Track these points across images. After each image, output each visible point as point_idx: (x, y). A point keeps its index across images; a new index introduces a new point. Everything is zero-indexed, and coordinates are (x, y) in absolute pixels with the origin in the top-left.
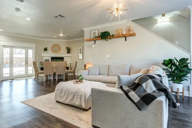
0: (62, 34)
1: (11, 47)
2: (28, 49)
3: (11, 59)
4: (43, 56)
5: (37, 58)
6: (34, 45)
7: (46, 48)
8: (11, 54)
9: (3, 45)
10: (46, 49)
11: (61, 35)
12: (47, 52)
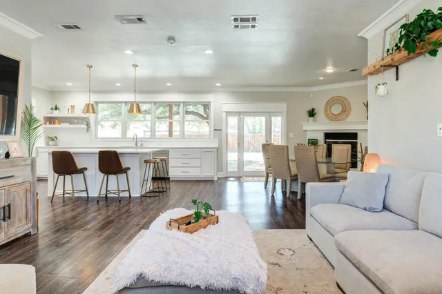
0: (331, 67)
1: (239, 113)
2: (270, 117)
3: (241, 137)
4: (306, 131)
5: (291, 135)
6: (283, 106)
7: (313, 110)
8: (240, 128)
9: (227, 112)
10: (312, 114)
11: (330, 70)
12: (314, 121)
